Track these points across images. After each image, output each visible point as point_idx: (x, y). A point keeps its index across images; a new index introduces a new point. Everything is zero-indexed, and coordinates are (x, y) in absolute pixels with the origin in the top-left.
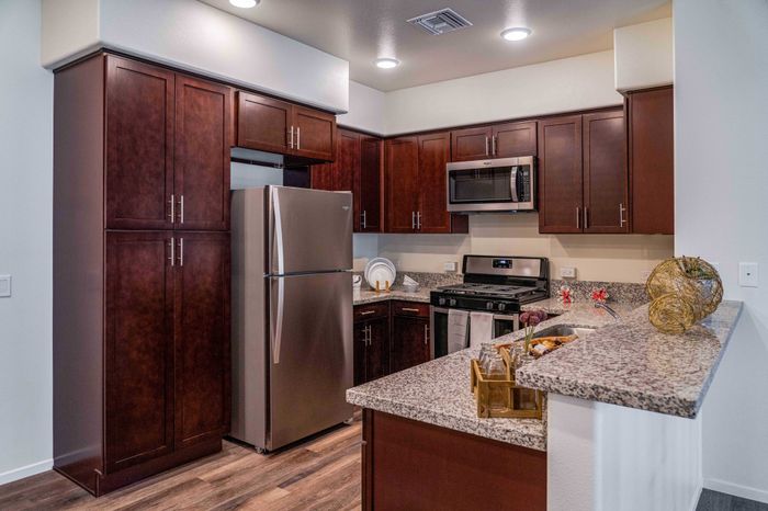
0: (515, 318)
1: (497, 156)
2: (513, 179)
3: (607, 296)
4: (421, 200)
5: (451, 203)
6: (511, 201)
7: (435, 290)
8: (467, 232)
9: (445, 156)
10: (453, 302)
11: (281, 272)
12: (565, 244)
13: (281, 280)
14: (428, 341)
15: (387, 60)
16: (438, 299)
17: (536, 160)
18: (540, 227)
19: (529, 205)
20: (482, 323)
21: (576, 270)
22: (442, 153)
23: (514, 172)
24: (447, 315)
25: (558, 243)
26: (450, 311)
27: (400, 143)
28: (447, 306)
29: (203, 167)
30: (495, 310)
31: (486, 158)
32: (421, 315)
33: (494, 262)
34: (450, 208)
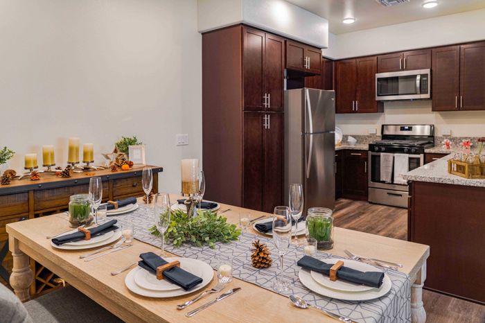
0: (421, 156)
1: (406, 69)
2: (418, 82)
3: (471, 144)
4: (358, 94)
5: (378, 95)
6: (416, 94)
7: (371, 143)
8: (383, 112)
9: (373, 69)
10: (383, 149)
11: (311, 132)
12: (444, 117)
13: (311, 136)
14: (367, 170)
15: (349, 19)
16: (374, 148)
17: (431, 71)
18: (433, 108)
19: (428, 96)
20: (402, 160)
21: (451, 131)
22: (372, 68)
23: (418, 78)
24: (380, 156)
25: (440, 116)
26: (382, 154)
27: (344, 63)
28: (380, 151)
29: (274, 79)
30: (409, 152)
31: (400, 70)
32: (363, 157)
33: (401, 128)
34: (378, 98)
